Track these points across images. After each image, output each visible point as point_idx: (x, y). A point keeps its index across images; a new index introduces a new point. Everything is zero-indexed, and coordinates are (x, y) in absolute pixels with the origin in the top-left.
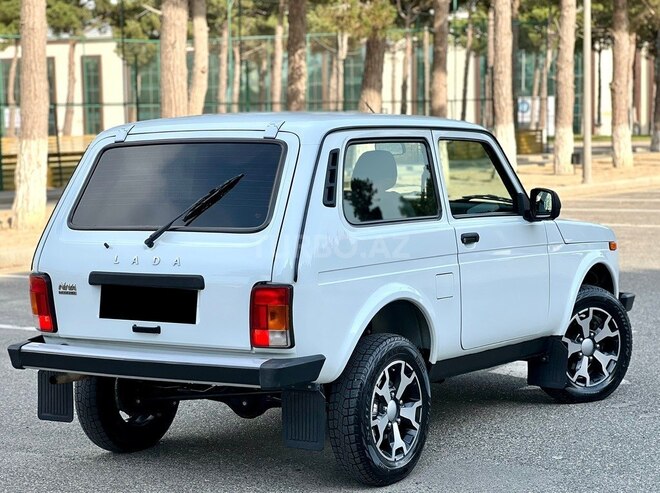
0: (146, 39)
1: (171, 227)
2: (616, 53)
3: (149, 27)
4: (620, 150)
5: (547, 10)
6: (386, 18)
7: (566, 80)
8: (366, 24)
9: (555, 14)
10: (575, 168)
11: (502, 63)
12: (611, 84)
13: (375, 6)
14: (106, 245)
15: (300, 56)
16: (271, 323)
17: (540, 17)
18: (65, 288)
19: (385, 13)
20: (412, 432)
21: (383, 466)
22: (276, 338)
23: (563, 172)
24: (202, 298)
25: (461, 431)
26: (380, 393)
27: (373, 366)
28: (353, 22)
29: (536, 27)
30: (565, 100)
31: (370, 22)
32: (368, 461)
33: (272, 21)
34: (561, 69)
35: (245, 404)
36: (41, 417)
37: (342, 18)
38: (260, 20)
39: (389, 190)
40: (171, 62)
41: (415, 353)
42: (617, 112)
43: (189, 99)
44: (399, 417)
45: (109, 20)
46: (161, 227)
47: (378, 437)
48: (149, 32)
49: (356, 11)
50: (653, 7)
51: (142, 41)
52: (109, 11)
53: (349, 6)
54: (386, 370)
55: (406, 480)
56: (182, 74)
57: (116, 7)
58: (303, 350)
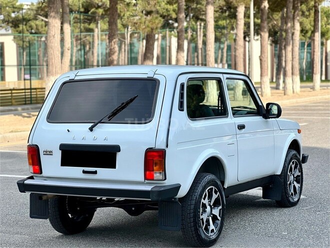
0: (29, 34)
1: (102, 121)
2: (262, 42)
3: (30, 29)
4: (264, 88)
5: (224, 21)
6: (158, 24)
7: (240, 54)
8: (148, 26)
9: (229, 24)
10: (243, 98)
11: (210, 46)
12: (260, 57)
13: (153, 18)
14: (68, 130)
15: (114, 43)
16: (155, 168)
17: (221, 25)
18: (46, 152)
19: (157, 21)
20: (217, 221)
21: (206, 238)
22: (157, 176)
23: (238, 99)
24: (119, 156)
25: (234, 221)
26: (204, 202)
27: (201, 189)
28: (142, 25)
29: (219, 29)
30: (239, 64)
31: (150, 26)
32: (199, 236)
33: (92, 26)
34: (237, 49)
35: (133, 209)
36: (31, 217)
37: (137, 24)
38: (86, 25)
39: (201, 104)
40: (53, 45)
41: (219, 183)
42: (263, 70)
43: (62, 63)
44: (212, 214)
45: (10, 25)
46: (97, 121)
47: (203, 224)
48: (30, 31)
49: (143, 20)
50: (275, 20)
51: (27, 35)
52: (11, 20)
53: (140, 17)
54: (207, 191)
55: (215, 245)
56: (58, 50)
57: (14, 18)
58: (170, 181)
